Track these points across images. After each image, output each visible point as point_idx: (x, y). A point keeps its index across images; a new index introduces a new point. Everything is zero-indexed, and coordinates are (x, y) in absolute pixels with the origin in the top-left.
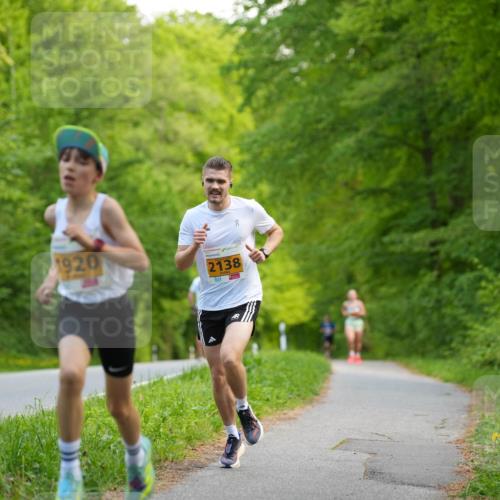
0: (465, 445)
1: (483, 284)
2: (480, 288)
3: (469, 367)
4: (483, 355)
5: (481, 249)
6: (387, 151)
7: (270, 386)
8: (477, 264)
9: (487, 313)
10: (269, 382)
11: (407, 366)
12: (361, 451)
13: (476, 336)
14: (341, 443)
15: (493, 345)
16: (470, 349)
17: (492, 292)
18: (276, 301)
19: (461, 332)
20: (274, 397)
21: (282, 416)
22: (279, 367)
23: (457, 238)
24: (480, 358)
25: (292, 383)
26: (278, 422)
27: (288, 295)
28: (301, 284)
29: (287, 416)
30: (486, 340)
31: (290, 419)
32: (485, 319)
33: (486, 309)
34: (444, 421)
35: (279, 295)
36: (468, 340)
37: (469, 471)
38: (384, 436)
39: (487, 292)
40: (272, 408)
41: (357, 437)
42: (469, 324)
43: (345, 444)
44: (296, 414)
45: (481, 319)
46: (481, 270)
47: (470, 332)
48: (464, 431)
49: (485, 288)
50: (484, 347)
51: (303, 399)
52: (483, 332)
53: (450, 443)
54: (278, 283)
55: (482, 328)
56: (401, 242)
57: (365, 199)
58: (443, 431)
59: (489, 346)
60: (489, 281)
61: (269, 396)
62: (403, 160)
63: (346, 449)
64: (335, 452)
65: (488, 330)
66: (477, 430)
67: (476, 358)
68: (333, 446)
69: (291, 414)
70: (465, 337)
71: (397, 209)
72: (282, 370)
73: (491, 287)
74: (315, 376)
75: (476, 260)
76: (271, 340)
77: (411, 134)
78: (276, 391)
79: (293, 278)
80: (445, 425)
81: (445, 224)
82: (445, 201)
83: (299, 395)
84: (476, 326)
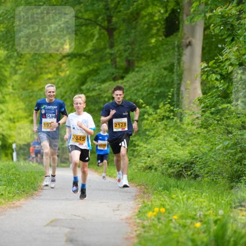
0: (132, 220)
1: (146, 116)
2: (144, 119)
3: (136, 171)
4: (145, 163)
5: (145, 94)
6: (84, 28)
7: (4, 185)
8: (142, 104)
9: (148, 136)
10: (3, 183)
11: (96, 171)
12: (64, 227)
13: (141, 151)
14: (51, 222)
15: (151, 156)
16: (137, 159)
17: (152, 122)
18: (10, 128)
19: (132, 148)
20: (7, 193)
21: (12, 205)
22: (11, 172)
23: (130, 87)
24: (143, 165)
25: (19, 183)
26: (9, 209)
27: (17, 124)
28: (27, 118)
29: (15, 205)
30: (147, 153)
31: (17, 207)
32: (147, 139)
33: (147, 133)
34: (119, 206)
35: (12, 125)
36: (136, 153)
37: (132, 238)
38: (79, 216)
39: (149, 122)
40: (5, 200)
41: (62, 218)
42: (137, 143)
43: (53, 223)
44: (21, 204)
45: (144, 140)
46: (144, 107)
47: (137, 148)
48: (131, 212)
49: (147, 119)
50: (146, 158)
51: (27, 193)
52: (145, 148)
53: (122, 220)
54: (11, 116)
55: (145, 145)
56: (94, 90)
57: (70, 60)
58: (118, 212)
59: (149, 157)
60: (150, 115)
61: (3, 192)
62: (97, 37)
63: (55, 226)
64: (47, 227)
65: (149, 147)
66: (139, 211)
67: (140, 165)
68: (45, 224)
69: (18, 203)
70: (134, 151)
71: (91, 68)
72: (13, 174)
73: (150, 118)
74: (35, 179)
75: (141, 101)
76: (6, 155)
77: (100, 18)
78: (8, 189)
79: (21, 113)
80: (119, 208)
81: (122, 78)
82: (122, 63)
83: (24, 191)
84: (141, 144)
